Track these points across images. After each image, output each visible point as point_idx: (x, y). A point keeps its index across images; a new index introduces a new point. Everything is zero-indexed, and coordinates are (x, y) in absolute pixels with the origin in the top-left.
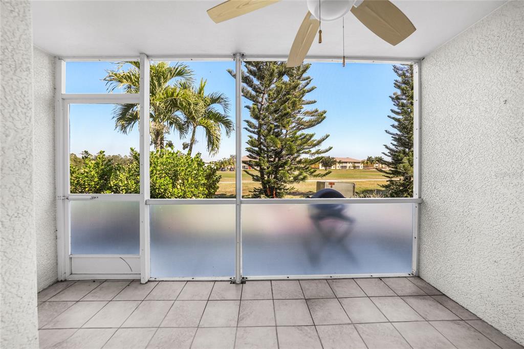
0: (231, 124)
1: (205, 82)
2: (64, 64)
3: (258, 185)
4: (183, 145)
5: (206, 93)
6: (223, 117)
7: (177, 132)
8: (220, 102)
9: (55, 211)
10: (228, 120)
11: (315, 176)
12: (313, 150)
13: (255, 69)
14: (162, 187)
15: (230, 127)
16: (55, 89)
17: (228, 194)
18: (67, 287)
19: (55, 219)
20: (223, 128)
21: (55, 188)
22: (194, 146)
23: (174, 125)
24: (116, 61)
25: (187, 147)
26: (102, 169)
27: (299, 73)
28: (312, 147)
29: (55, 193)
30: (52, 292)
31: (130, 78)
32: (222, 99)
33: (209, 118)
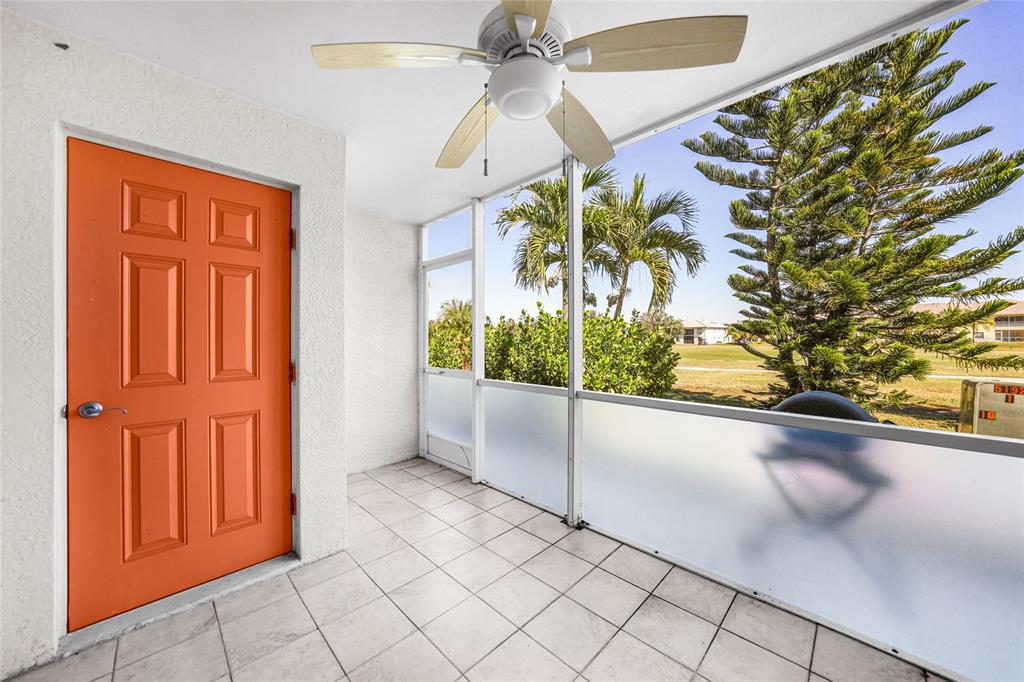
0: (698, 249)
1: (643, 179)
2: (425, 232)
3: (774, 378)
4: (608, 298)
5: (649, 199)
6: (681, 238)
7: (607, 277)
8: (673, 212)
9: (418, 384)
10: (690, 240)
11: (983, 363)
12: (970, 283)
13: (744, 117)
14: (556, 368)
15: (697, 254)
16: (418, 258)
17: (718, 394)
18: (422, 464)
19: (417, 392)
20: (682, 259)
21: (418, 360)
22: (625, 299)
23: (601, 265)
24: (509, 192)
25: (614, 303)
26: (504, 341)
27: (906, 69)
28: (966, 275)
29: (418, 365)
30: (410, 464)
31: (524, 211)
32: (679, 202)
33: (652, 245)
